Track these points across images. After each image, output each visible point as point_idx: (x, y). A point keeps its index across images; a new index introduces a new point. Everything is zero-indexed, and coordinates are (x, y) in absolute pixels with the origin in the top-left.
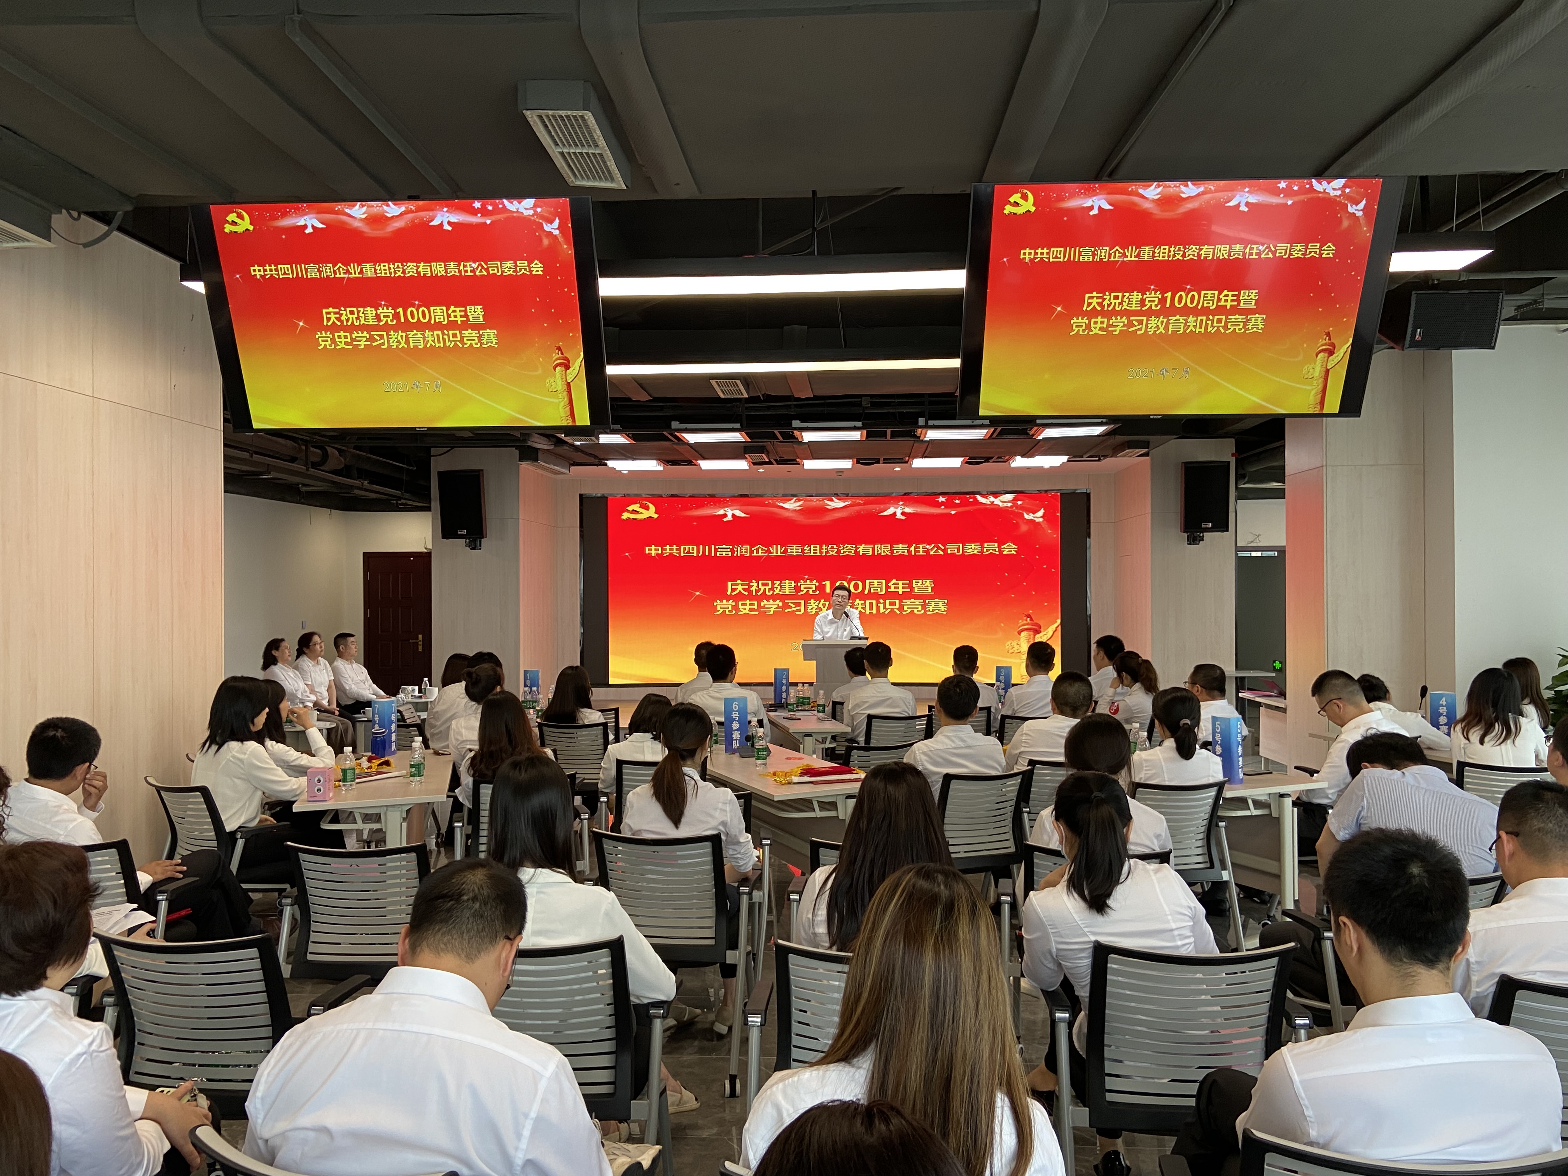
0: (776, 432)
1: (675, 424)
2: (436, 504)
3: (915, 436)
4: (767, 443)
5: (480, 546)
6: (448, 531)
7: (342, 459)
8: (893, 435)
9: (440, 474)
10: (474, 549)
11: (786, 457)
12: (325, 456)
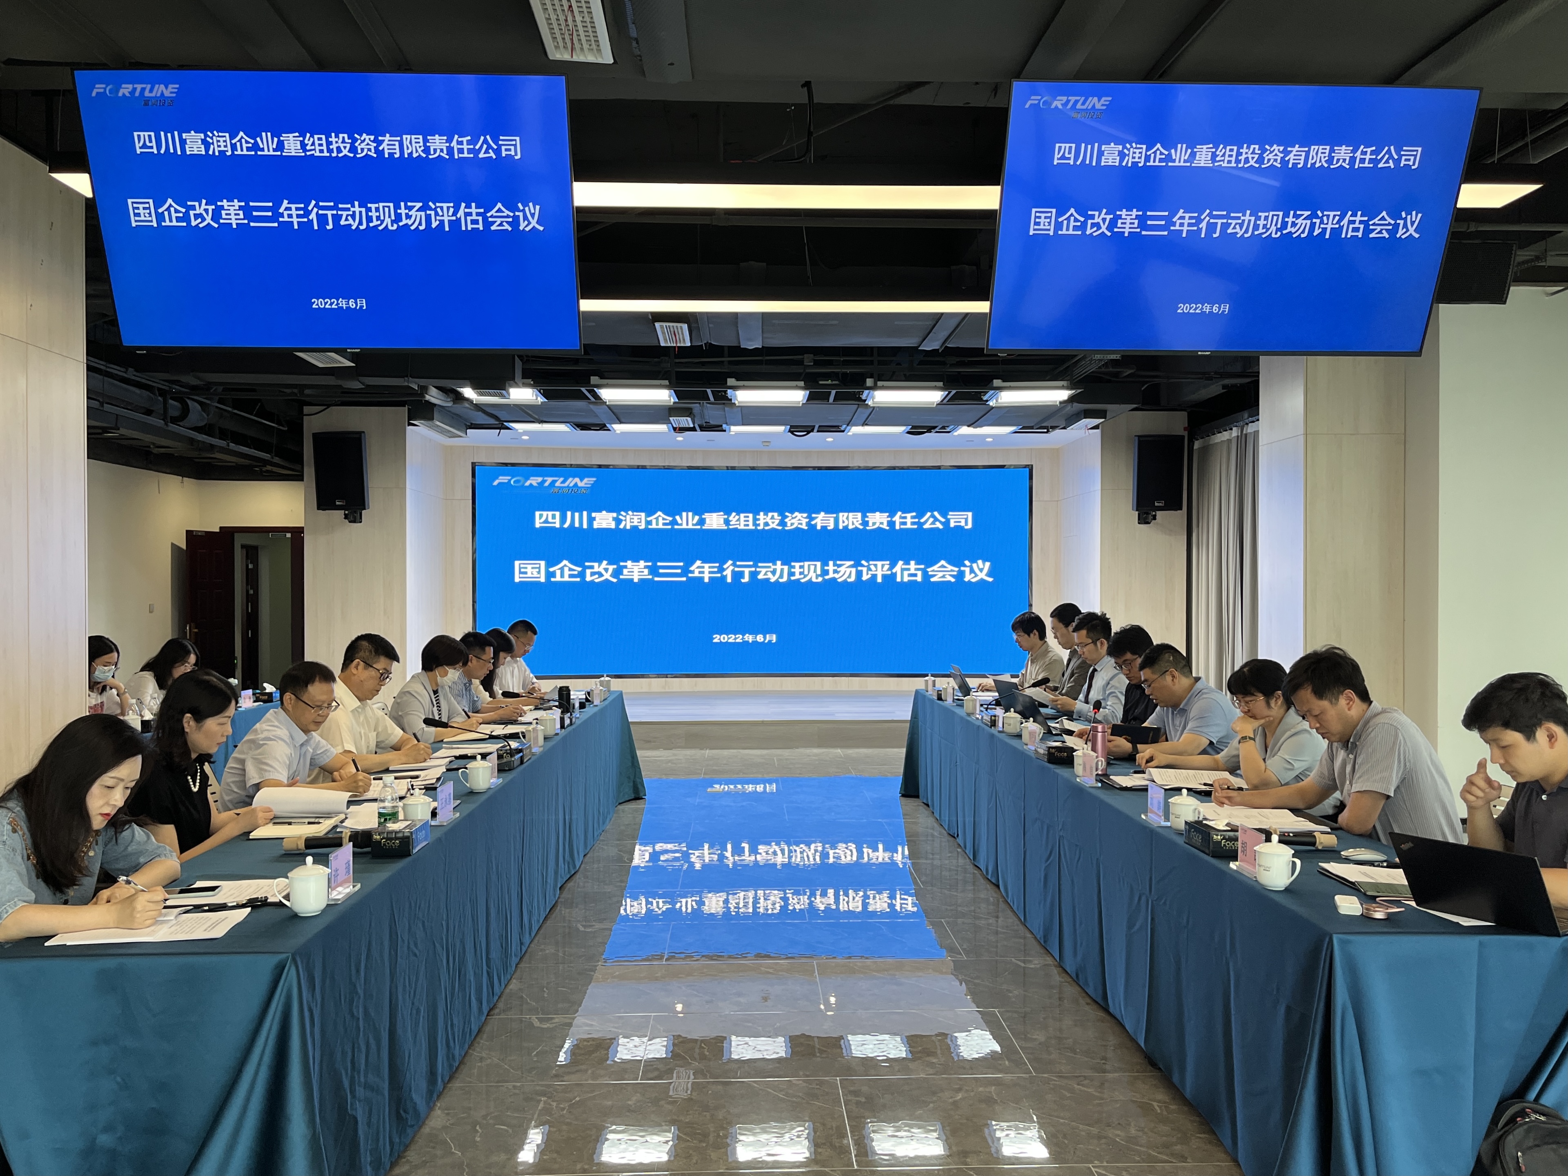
0: (709, 391)
1: (594, 380)
2: (309, 471)
3: (860, 399)
4: (696, 407)
5: (361, 518)
6: (325, 501)
7: (205, 415)
8: (839, 398)
9: (315, 436)
10: (354, 522)
11: (712, 422)
12: (185, 411)
